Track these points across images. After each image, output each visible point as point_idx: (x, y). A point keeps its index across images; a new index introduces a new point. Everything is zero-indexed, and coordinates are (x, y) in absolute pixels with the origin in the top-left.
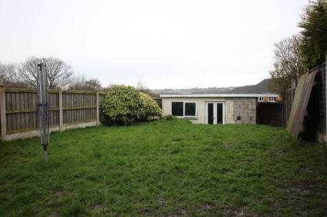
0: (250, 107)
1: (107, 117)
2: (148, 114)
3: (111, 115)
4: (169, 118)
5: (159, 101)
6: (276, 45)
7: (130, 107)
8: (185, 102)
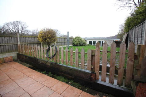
0: (111, 42)
1: (74, 44)
2: (84, 44)
3: (75, 43)
4: (88, 45)
5: (86, 40)
6: (120, 25)
7: (80, 42)
8: (93, 41)
